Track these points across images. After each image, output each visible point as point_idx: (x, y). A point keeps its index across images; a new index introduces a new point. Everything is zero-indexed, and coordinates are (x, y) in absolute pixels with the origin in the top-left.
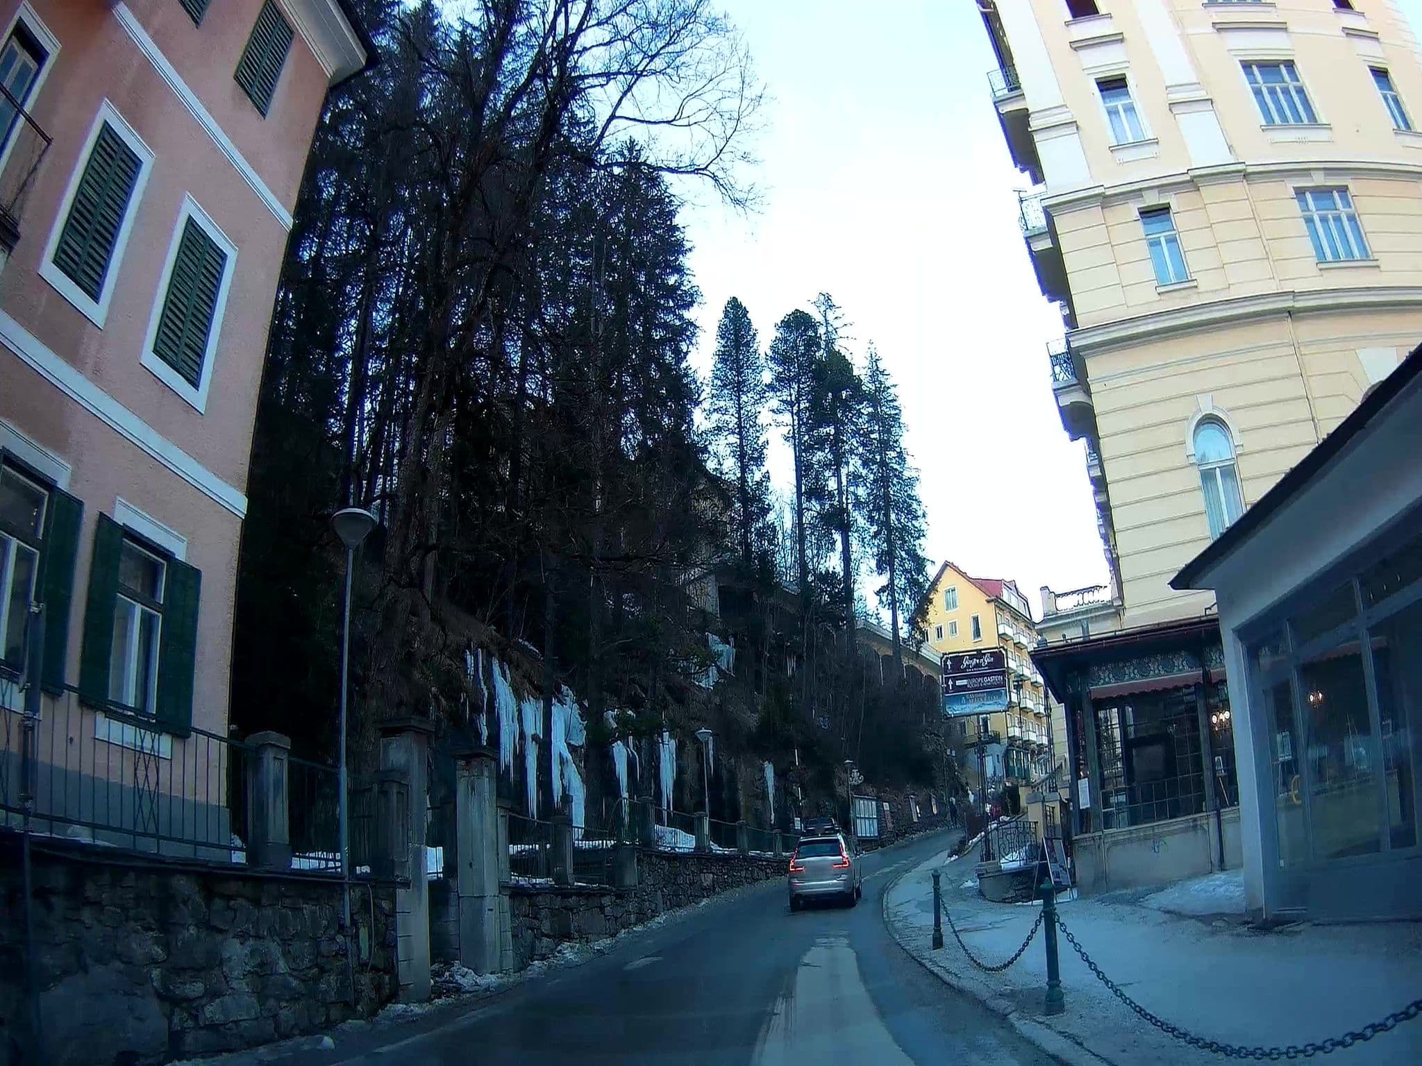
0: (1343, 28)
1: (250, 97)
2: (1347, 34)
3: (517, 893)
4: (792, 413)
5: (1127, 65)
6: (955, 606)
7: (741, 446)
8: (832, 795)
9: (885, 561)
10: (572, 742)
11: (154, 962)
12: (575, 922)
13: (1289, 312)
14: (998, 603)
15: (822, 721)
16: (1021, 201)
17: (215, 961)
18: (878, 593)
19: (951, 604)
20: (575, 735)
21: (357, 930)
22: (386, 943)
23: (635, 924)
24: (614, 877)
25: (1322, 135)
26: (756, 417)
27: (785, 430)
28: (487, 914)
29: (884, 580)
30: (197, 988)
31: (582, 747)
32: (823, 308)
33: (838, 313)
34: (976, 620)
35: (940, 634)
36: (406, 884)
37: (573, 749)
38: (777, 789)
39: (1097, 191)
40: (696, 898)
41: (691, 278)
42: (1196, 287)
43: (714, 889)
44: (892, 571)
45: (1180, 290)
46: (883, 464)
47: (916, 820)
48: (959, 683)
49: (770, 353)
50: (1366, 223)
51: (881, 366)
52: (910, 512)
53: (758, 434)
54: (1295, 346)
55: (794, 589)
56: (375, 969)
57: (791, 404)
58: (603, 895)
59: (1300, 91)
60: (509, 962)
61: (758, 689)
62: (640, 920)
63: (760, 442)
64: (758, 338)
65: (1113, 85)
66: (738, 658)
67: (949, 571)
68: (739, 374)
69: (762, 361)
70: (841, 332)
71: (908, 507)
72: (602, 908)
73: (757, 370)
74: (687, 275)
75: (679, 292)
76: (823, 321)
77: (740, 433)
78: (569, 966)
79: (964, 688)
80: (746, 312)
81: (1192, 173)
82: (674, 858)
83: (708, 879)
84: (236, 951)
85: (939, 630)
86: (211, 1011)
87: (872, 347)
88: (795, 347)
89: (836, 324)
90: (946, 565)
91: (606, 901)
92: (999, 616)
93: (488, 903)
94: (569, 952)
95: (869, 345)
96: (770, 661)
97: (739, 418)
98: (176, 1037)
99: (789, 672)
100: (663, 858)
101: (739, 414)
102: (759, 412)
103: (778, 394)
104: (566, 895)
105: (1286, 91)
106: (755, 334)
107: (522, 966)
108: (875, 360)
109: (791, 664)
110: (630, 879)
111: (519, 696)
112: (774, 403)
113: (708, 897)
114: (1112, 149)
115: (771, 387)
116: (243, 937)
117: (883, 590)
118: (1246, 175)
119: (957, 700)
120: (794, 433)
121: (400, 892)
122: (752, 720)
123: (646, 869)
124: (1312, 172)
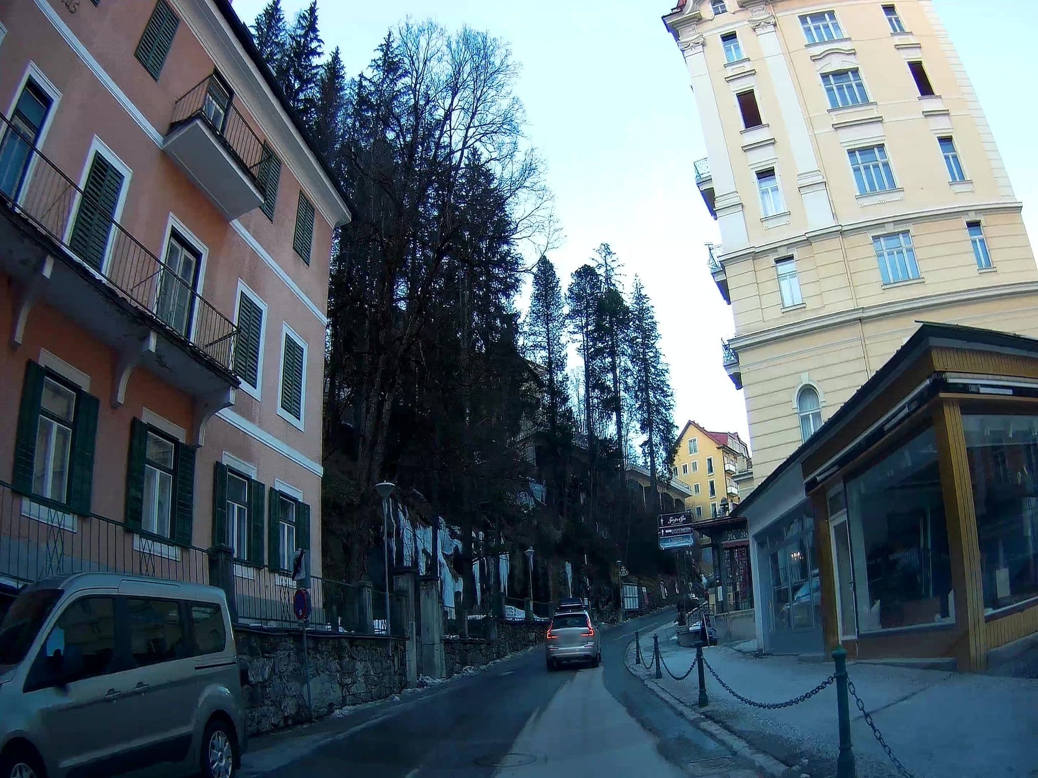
0: (923, 112)
1: (301, 257)
2: (925, 116)
3: (447, 642)
4: (583, 333)
5: (775, 161)
6: (695, 451)
7: (549, 358)
8: (609, 583)
9: (646, 425)
10: (446, 553)
11: (338, 671)
12: (470, 656)
13: (860, 319)
14: (726, 450)
15: (603, 533)
16: (710, 249)
17: (354, 670)
18: (641, 446)
19: (693, 450)
20: (447, 548)
21: (394, 658)
22: (403, 664)
23: (496, 659)
24: (486, 634)
25: (896, 196)
26: (559, 338)
27: (578, 345)
28: (436, 651)
29: (645, 437)
30: (349, 681)
31: (451, 555)
32: (604, 254)
33: (614, 257)
34: (710, 460)
35: (685, 471)
36: (408, 639)
37: (446, 557)
38: (573, 579)
39: (751, 250)
40: (526, 646)
41: (516, 247)
42: (805, 307)
43: (535, 642)
44: (651, 431)
45: (795, 310)
46: (644, 360)
47: (664, 598)
48: (667, 531)
49: (568, 294)
50: (918, 253)
51: (643, 292)
52: (663, 391)
53: (560, 350)
54: (863, 339)
55: (585, 446)
56: (400, 674)
57: (582, 328)
58: (482, 644)
59: (886, 165)
60: (444, 675)
61: (562, 514)
62: (498, 657)
63: (562, 355)
64: (560, 284)
65: (766, 174)
66: (549, 493)
67: (691, 427)
68: (548, 308)
69: (563, 300)
70: (617, 271)
71: (662, 389)
72: (481, 650)
73: (559, 307)
74: (513, 245)
75: (509, 258)
76: (604, 264)
77: (549, 349)
78: (471, 676)
79: (669, 534)
80: (552, 267)
81: (807, 235)
82: (514, 624)
83: (532, 636)
84: (359, 666)
85: (685, 467)
86: (353, 689)
87: (638, 278)
88: (584, 290)
89: (613, 265)
90: (690, 423)
91: (483, 647)
92: (725, 458)
93: (437, 646)
94: (469, 670)
95: (636, 278)
96: (569, 495)
97: (548, 339)
98: (344, 698)
99: (582, 501)
100: (508, 624)
101: (548, 336)
102: (561, 335)
103: (574, 321)
104: (465, 644)
105: (876, 167)
106: (558, 282)
107: (449, 676)
108: (639, 288)
109: (582, 497)
110: (494, 635)
111: (414, 527)
112: (571, 328)
113: (533, 645)
114: (762, 220)
115: (568, 316)
116: (361, 661)
117: (645, 444)
118: (842, 233)
119: (666, 541)
120: (584, 346)
121: (407, 642)
122: (557, 535)
123: (501, 629)
124: (886, 225)
